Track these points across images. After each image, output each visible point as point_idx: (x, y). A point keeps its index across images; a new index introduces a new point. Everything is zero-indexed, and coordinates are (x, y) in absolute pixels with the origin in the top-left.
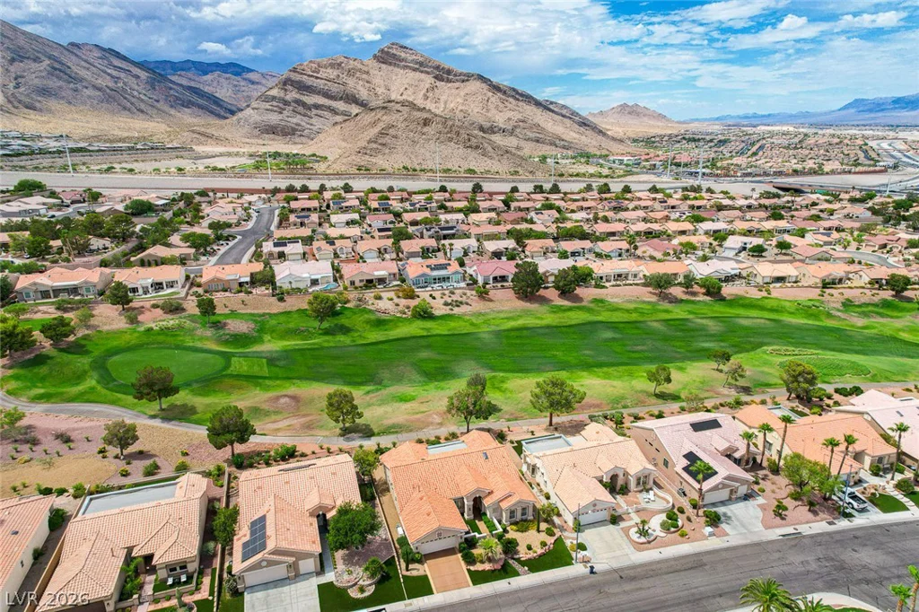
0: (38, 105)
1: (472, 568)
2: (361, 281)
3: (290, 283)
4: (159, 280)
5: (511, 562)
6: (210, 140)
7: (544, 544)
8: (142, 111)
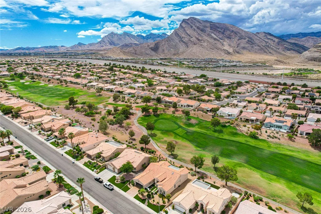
0: (240, 52)
1: (138, 194)
2: (244, 119)
3: (221, 113)
4: (189, 104)
5: (147, 200)
6: (282, 63)
7: (158, 203)
8: (270, 53)
